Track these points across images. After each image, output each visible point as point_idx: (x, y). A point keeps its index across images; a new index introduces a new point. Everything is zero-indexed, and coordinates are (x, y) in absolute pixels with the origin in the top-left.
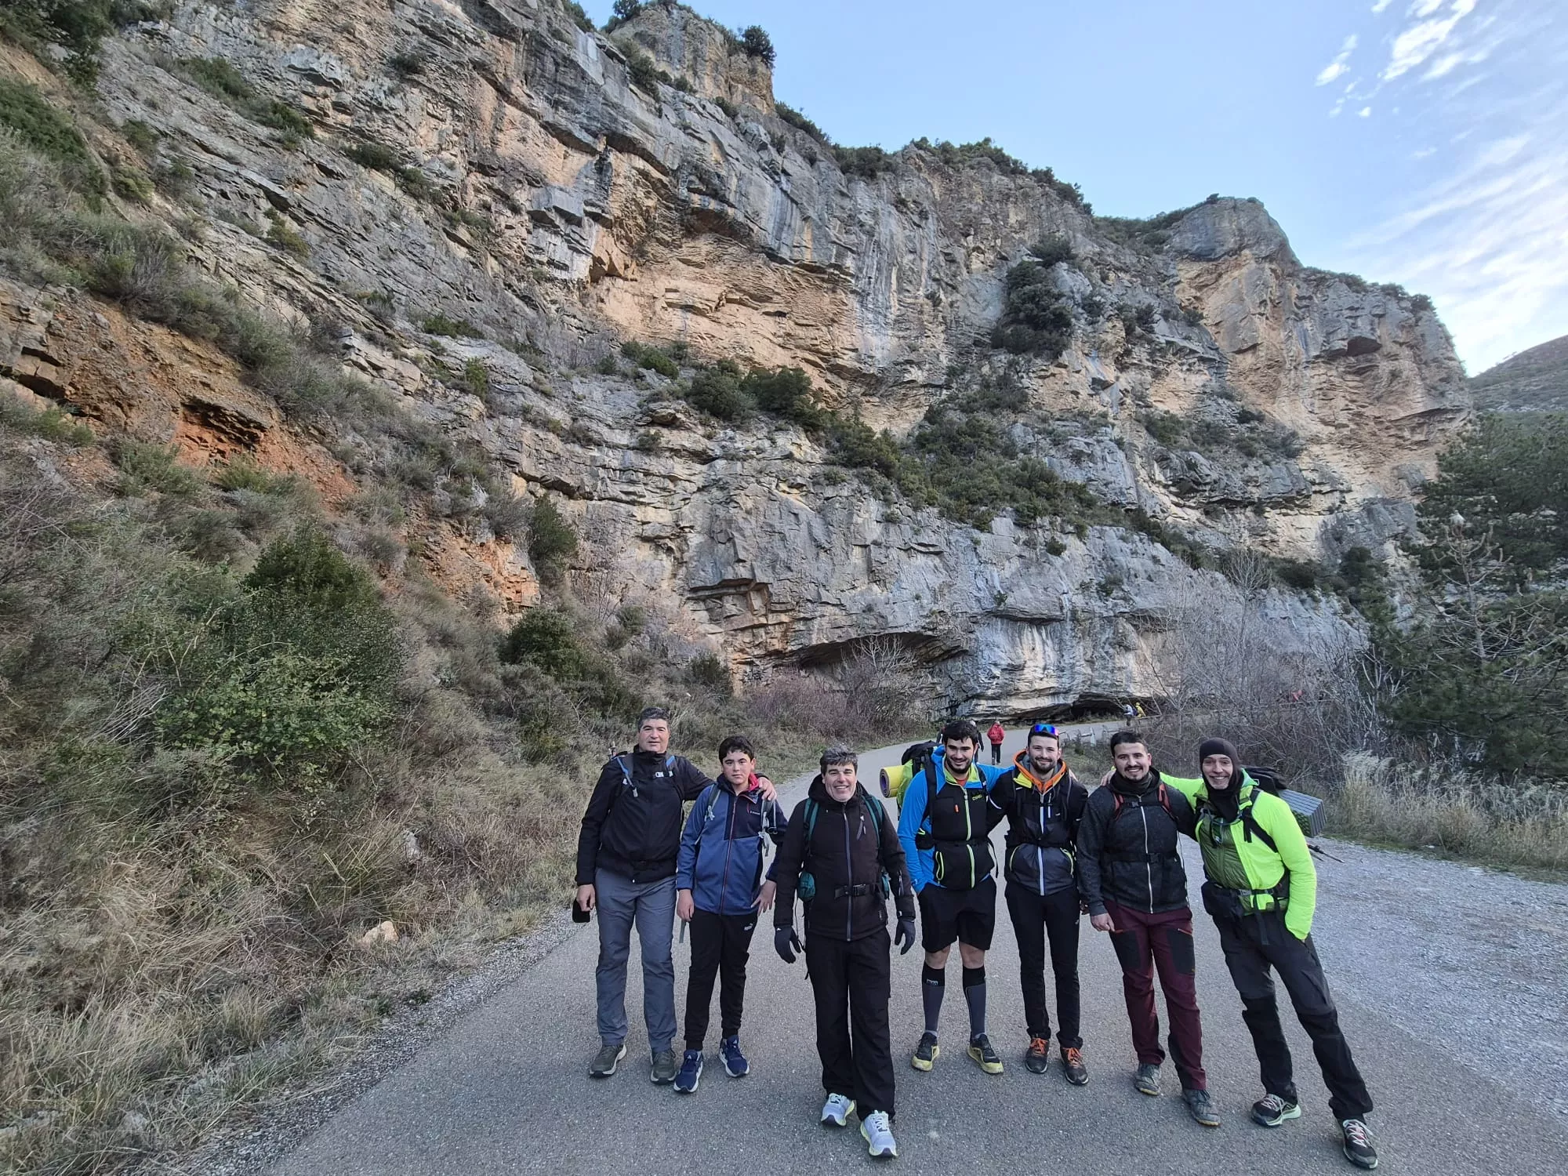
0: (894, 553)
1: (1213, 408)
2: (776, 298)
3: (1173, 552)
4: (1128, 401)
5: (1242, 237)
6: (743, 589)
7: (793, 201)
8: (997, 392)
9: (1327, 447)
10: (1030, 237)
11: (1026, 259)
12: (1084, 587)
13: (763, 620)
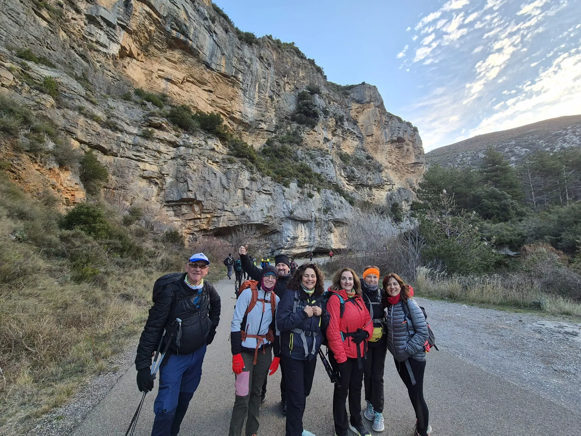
0: (254, 193)
1: (359, 153)
2: (208, 84)
3: (346, 200)
4: (335, 147)
5: (371, 98)
6: (190, 203)
7: (218, 45)
8: (293, 137)
9: (390, 170)
10: (306, 83)
11: (305, 90)
12: (319, 210)
13: (199, 216)
